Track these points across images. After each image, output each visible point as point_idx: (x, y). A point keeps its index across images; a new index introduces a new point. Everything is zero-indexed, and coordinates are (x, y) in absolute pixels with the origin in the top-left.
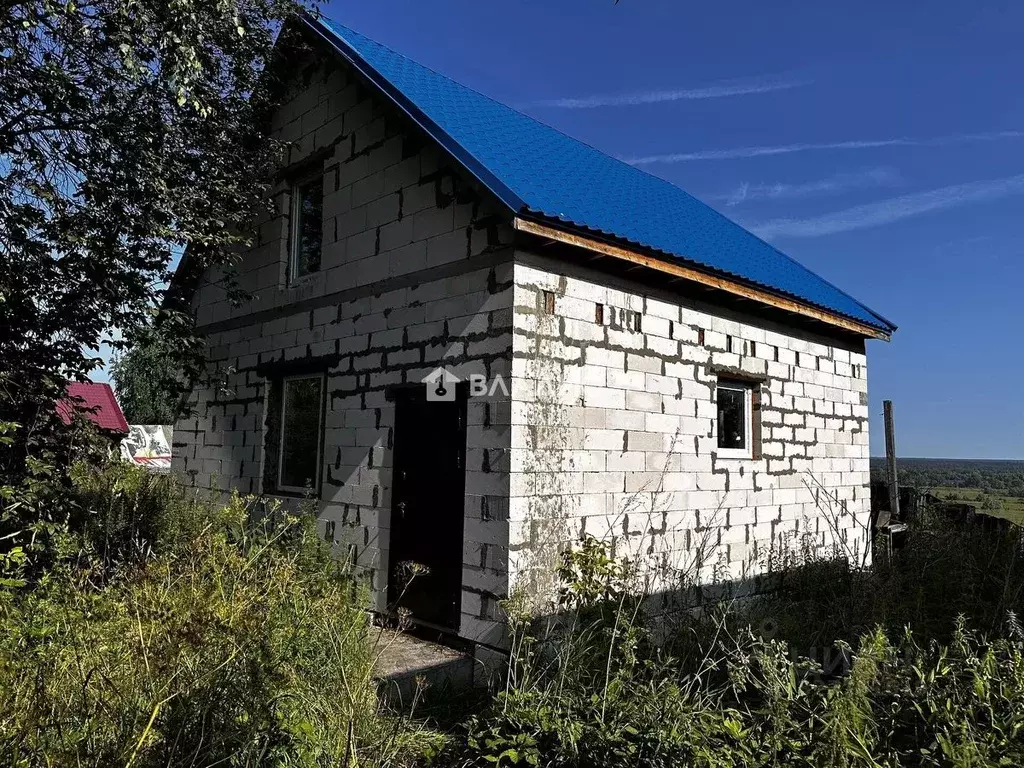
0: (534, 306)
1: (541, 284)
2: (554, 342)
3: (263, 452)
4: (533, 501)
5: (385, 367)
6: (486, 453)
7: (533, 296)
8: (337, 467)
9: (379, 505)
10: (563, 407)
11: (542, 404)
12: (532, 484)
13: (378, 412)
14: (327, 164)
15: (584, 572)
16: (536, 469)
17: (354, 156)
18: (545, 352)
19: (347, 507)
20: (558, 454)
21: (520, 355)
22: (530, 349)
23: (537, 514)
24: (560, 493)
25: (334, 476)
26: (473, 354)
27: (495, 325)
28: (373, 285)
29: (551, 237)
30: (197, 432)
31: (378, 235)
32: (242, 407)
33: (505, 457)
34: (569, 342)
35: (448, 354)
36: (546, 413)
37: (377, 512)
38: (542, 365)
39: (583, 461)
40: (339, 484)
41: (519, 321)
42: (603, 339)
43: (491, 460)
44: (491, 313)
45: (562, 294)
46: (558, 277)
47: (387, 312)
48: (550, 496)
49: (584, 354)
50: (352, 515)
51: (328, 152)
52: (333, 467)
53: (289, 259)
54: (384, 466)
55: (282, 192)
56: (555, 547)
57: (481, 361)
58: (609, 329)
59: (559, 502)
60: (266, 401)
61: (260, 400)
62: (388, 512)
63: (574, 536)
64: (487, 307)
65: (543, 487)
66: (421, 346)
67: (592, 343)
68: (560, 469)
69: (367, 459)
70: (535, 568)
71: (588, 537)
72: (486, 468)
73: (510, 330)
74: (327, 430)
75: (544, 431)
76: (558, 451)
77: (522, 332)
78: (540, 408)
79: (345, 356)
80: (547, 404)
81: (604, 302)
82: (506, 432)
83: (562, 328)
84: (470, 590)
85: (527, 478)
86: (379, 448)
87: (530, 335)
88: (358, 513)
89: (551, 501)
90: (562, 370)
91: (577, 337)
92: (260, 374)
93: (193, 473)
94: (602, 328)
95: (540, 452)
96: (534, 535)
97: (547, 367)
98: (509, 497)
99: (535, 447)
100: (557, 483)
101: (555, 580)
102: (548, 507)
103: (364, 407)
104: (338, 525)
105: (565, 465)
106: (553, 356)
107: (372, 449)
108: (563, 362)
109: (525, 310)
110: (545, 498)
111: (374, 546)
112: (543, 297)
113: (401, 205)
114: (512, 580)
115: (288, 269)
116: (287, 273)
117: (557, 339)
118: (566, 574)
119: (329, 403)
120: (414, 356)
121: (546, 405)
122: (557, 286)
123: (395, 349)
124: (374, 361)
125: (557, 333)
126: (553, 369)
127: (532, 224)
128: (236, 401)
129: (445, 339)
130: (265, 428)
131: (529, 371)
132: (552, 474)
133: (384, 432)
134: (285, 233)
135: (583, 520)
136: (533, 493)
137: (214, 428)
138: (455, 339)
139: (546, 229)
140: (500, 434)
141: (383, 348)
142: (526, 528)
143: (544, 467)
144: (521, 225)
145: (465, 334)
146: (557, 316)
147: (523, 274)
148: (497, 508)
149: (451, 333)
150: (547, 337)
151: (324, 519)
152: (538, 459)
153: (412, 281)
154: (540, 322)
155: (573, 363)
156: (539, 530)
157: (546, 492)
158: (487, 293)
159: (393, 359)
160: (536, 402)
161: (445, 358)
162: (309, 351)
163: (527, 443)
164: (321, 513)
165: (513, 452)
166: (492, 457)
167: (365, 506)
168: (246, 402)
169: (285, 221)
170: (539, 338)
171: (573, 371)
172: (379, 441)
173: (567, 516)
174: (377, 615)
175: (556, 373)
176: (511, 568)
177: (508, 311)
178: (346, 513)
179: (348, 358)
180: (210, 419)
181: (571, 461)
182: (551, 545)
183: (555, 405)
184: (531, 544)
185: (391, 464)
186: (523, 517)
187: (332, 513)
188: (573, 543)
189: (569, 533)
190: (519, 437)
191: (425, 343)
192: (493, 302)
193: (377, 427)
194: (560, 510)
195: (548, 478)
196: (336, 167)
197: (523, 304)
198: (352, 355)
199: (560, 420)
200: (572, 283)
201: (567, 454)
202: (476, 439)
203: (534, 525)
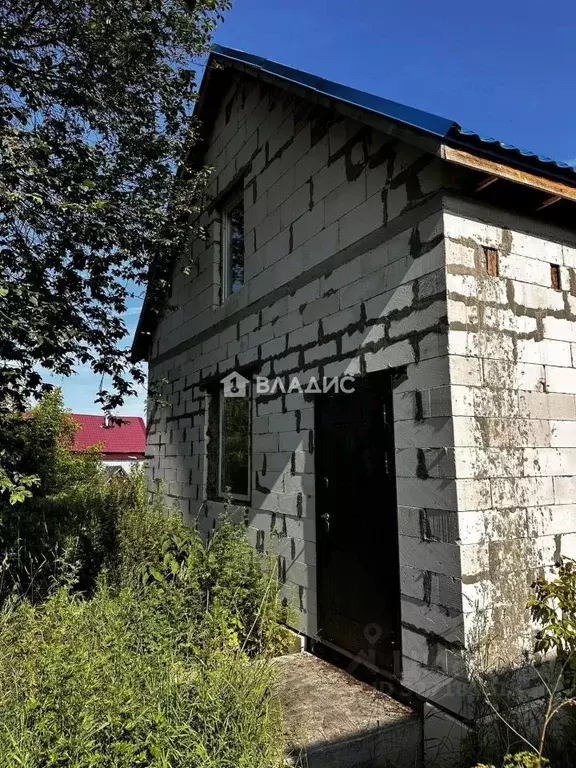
0: (472, 265)
1: (480, 239)
2: (502, 311)
3: (206, 460)
4: (490, 517)
5: (303, 367)
6: (421, 455)
7: (470, 253)
8: (264, 473)
9: (304, 515)
10: (520, 393)
11: (492, 390)
12: (486, 494)
13: (298, 413)
14: (247, 180)
15: (564, 609)
16: (492, 473)
17: (268, 163)
18: (491, 323)
19: (274, 515)
20: (517, 454)
21: (459, 327)
22: (471, 318)
23: (496, 533)
24: (526, 505)
25: (262, 484)
26: (397, 335)
27: (421, 295)
28: (288, 284)
29: (491, 171)
30: (160, 445)
31: (291, 232)
32: (189, 419)
33: (447, 459)
34: (520, 311)
35: (367, 340)
36: (497, 400)
37: (302, 523)
38: (488, 340)
39: (551, 462)
40: (266, 491)
41: (454, 283)
42: (563, 308)
43: (428, 463)
44: (416, 281)
45: (507, 252)
46: (500, 230)
47: (302, 308)
48: (512, 509)
49: (540, 326)
50: (278, 526)
51: (247, 169)
52: (260, 474)
53: (221, 282)
54: (307, 473)
55: (214, 220)
56: (524, 576)
57: (407, 341)
58: (569, 295)
59: (524, 516)
60: (207, 413)
61: (202, 412)
62: (313, 523)
63: (548, 560)
64: (411, 275)
65: (501, 497)
66: (337, 337)
67: (550, 312)
68: (522, 473)
69: (289, 465)
70: (499, 605)
71: (565, 561)
72: (422, 473)
73: (442, 296)
74: (253, 436)
75: (497, 424)
76: (518, 449)
77: (458, 298)
78: (490, 393)
79: (267, 360)
80: (499, 390)
81: (559, 263)
82: (446, 426)
83: (510, 294)
84: (412, 628)
85: (478, 485)
86: (301, 453)
87: (471, 302)
88: (284, 523)
89: (512, 516)
90: (515, 345)
91: (530, 304)
92: (202, 390)
93: (158, 481)
94: (561, 294)
95: (493, 451)
96: (494, 562)
97: (495, 342)
98: (456, 512)
99: (487, 445)
100: (520, 492)
101: (526, 620)
102: (510, 524)
103: (285, 410)
104: (267, 534)
105: (529, 469)
106: (501, 328)
107: (294, 454)
108: (515, 337)
109: (461, 270)
110: (505, 512)
111: (301, 562)
112: (483, 255)
113: (312, 194)
114: (469, 624)
115: (221, 290)
116: (220, 295)
117: (504, 307)
118: (540, 612)
119: (254, 409)
120: (330, 349)
121: (496, 389)
122: (501, 242)
123: (311, 345)
124: (292, 361)
125: (504, 300)
126: (504, 344)
127: (465, 154)
128: (186, 416)
129: (362, 324)
130: (206, 438)
131: (471, 347)
132: (512, 480)
133: (305, 435)
134: (216, 258)
135: (558, 539)
136: (489, 505)
137: (171, 441)
138: (374, 322)
139: (484, 161)
140: (437, 430)
141: (300, 346)
142: (483, 552)
143: (500, 471)
144: (449, 154)
145: (385, 313)
146: (502, 279)
147: (454, 225)
148: (442, 525)
149: (369, 316)
150: (492, 304)
151: (254, 528)
152: (492, 461)
153: (325, 269)
154: (481, 284)
155: (528, 336)
156: (501, 554)
157: (507, 503)
158: (410, 257)
159: (311, 356)
160: (484, 387)
161: (363, 345)
162: (237, 361)
163: (476, 440)
164: (251, 520)
165: (457, 452)
166: (430, 458)
167: (291, 517)
168: (191, 416)
169: (217, 247)
170: (481, 306)
171: (527, 347)
172: (300, 446)
173: (536, 535)
174: (308, 639)
175: (507, 348)
176: (466, 607)
177: (439, 275)
178: (273, 523)
179: (269, 362)
180: (169, 432)
181: (536, 462)
182: (518, 574)
183: (510, 390)
184: (491, 574)
185: (312, 470)
186: (476, 538)
187: (260, 522)
188: (547, 569)
189: (541, 558)
190: (463, 432)
191: (341, 333)
192: (419, 267)
193: (298, 430)
194: (526, 527)
195: (508, 486)
196: (253, 181)
197: (458, 263)
198: (271, 359)
199: (516, 410)
200: (519, 239)
201: (529, 453)
202: (407, 437)
203: (493, 548)
